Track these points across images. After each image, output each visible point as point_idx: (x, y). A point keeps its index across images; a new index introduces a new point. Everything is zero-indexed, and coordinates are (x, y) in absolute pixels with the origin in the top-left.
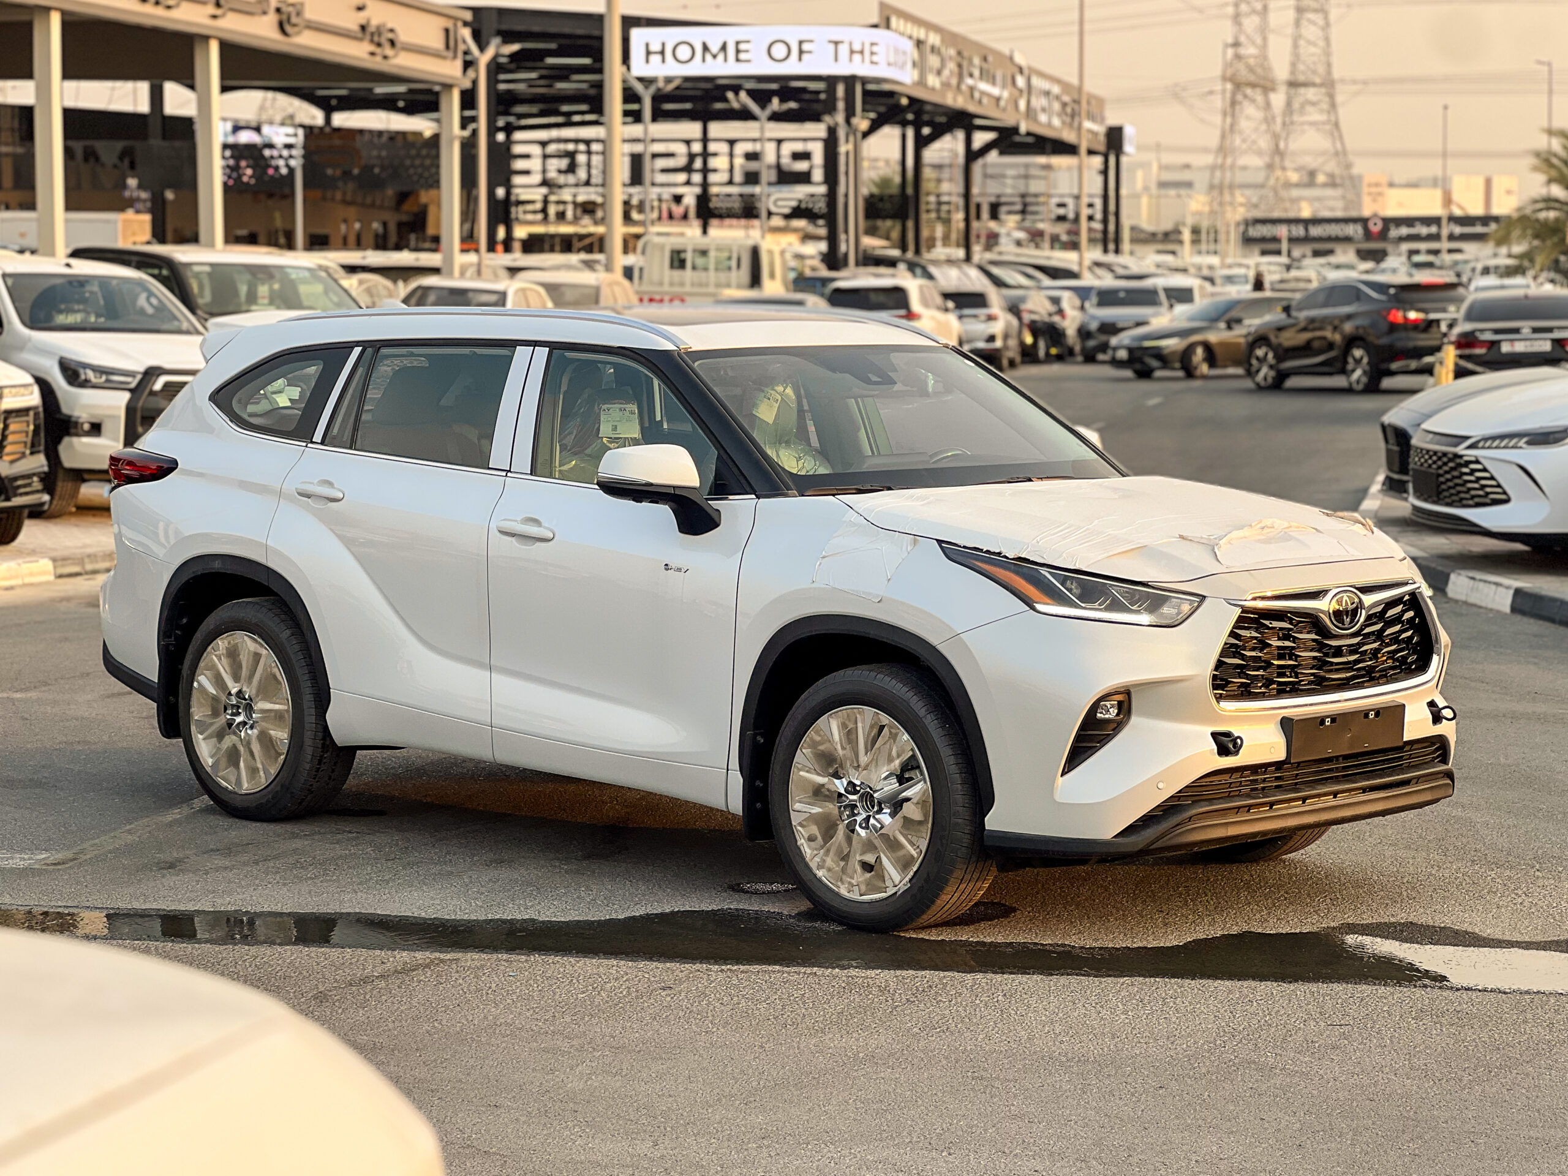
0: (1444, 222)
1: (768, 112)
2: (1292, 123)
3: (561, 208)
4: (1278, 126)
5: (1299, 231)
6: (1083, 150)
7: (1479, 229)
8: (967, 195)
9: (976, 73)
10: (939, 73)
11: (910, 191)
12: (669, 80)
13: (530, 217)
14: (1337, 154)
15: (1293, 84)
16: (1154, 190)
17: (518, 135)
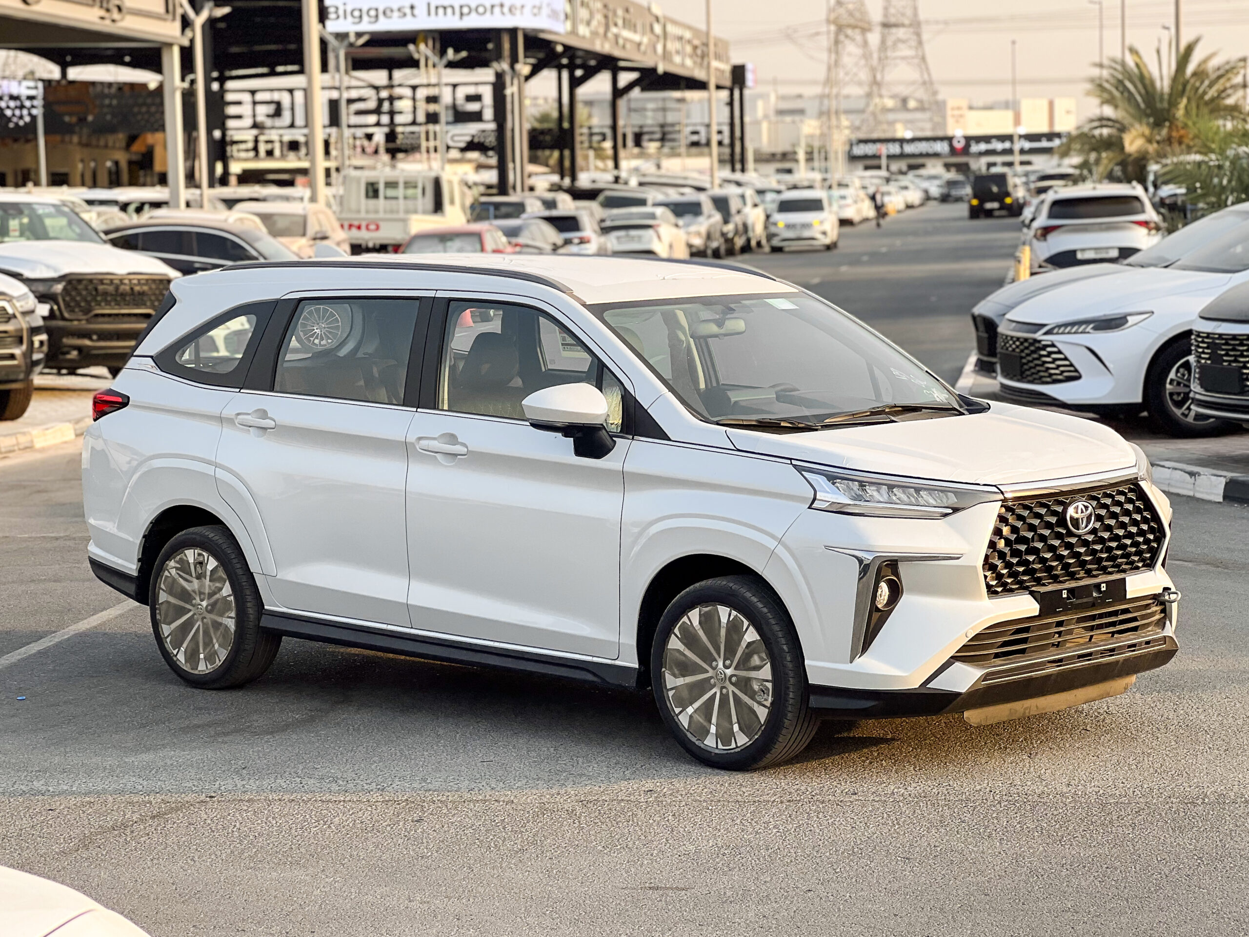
0: (1016, 138)
1: (444, 61)
2: (887, 58)
3: (269, 146)
4: (875, 61)
5: (895, 149)
6: (712, 86)
7: (1044, 144)
8: (614, 127)
9: (620, 22)
10: (588, 23)
11: (566, 125)
12: (359, 35)
13: (243, 155)
14: (924, 83)
15: (886, 25)
16: (773, 118)
17: (230, 85)
